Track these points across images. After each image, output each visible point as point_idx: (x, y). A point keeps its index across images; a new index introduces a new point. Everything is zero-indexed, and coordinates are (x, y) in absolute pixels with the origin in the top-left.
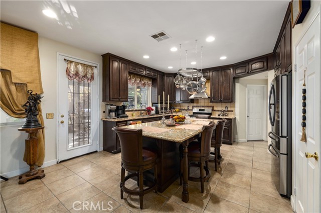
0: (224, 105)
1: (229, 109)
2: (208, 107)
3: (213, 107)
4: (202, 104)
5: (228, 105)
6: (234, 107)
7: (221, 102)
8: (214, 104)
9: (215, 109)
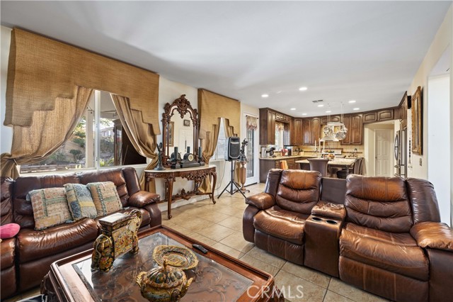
0: (354, 147)
1: (358, 151)
2: (337, 149)
3: (342, 149)
4: (331, 147)
5: (357, 147)
6: (364, 149)
7: (351, 144)
8: (343, 147)
9: (344, 151)
